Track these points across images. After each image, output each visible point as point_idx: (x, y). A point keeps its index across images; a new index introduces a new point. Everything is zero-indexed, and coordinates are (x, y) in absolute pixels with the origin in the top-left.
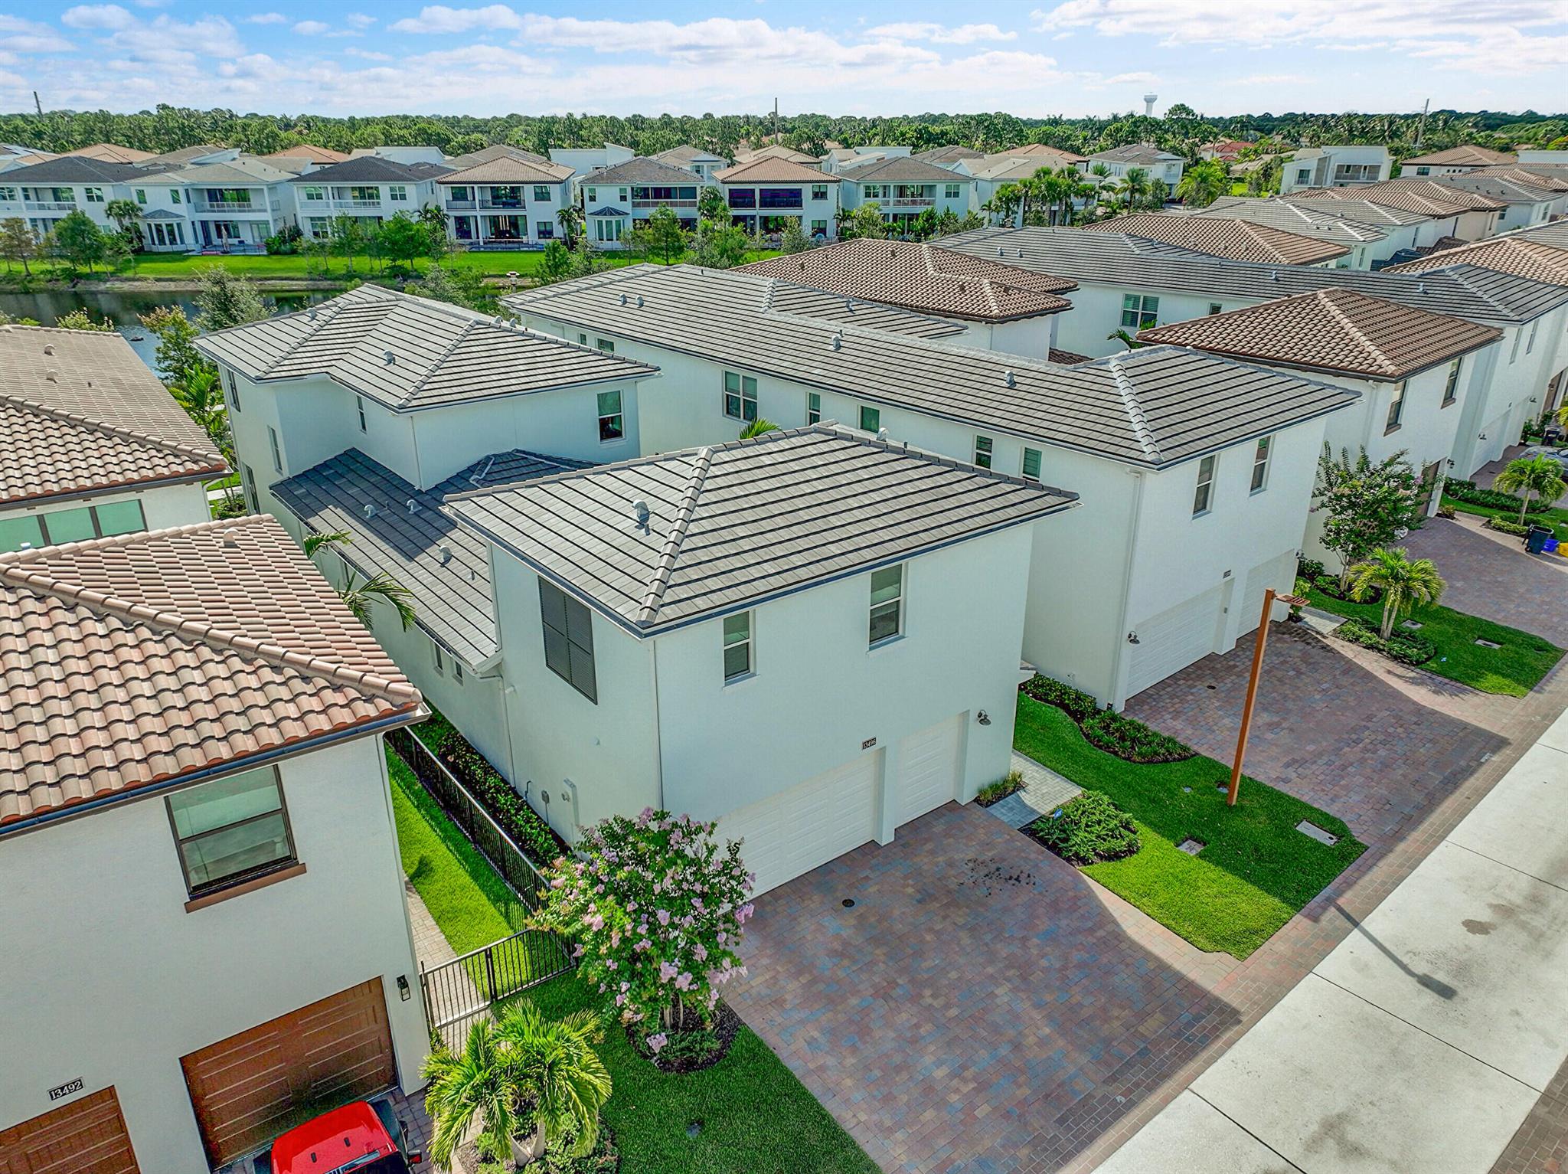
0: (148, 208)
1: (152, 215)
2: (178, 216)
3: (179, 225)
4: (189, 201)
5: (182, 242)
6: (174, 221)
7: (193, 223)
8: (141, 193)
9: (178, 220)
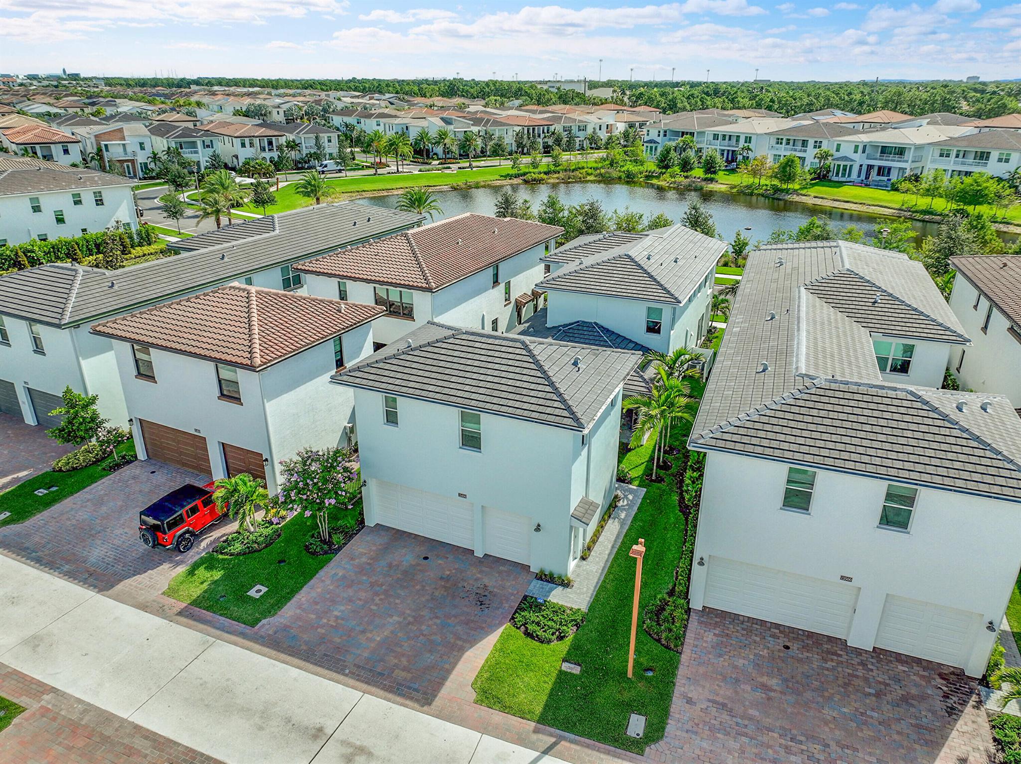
0: (837, 155)
1: (837, 159)
2: (852, 160)
3: (851, 166)
4: (864, 152)
5: (849, 175)
6: (848, 163)
7: (861, 166)
8: (839, 145)
9: (851, 163)
